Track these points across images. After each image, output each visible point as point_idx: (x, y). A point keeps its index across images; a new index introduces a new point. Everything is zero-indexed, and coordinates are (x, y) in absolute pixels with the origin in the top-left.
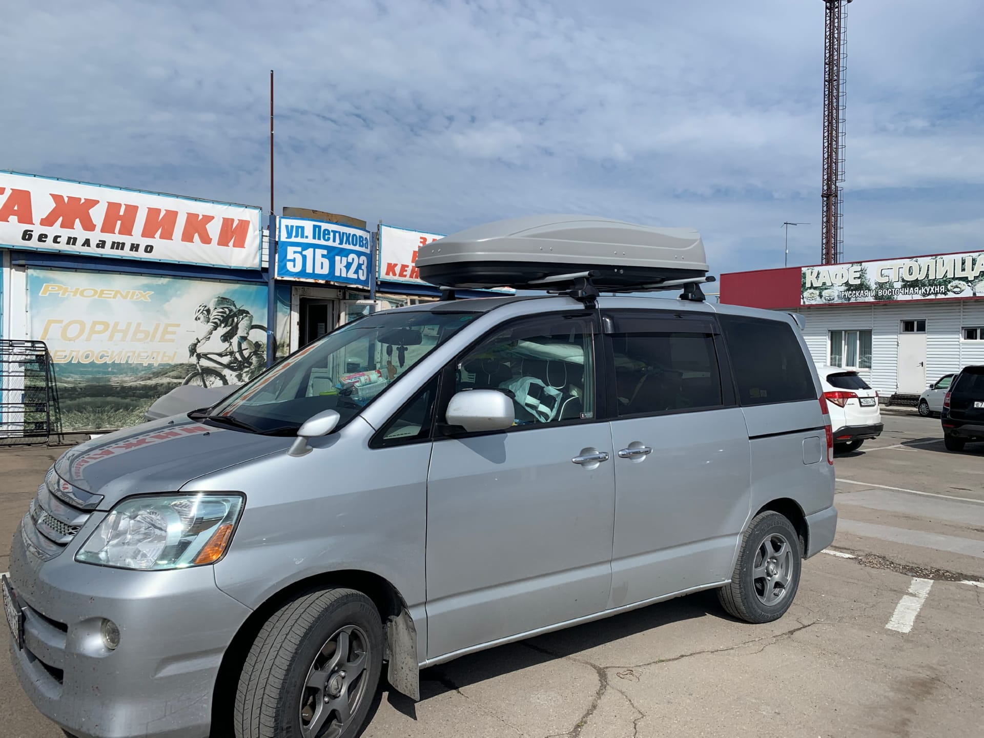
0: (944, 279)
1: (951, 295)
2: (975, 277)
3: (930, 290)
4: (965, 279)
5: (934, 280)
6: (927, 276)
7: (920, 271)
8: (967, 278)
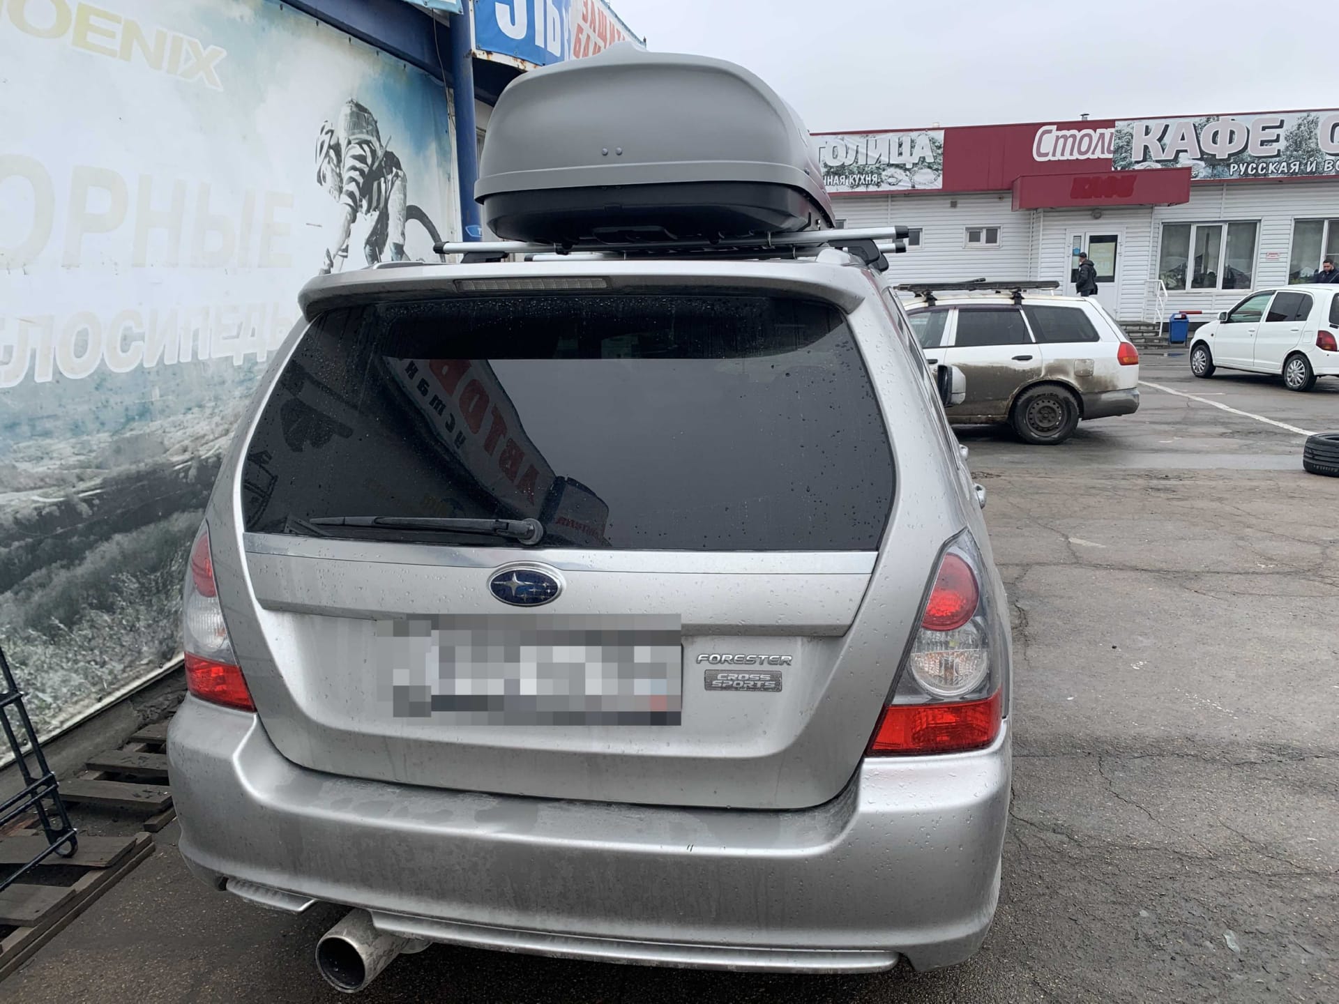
0: (877, 165)
1: (885, 187)
2: (913, 164)
3: (860, 179)
4: (901, 167)
5: (864, 166)
6: (856, 161)
7: (847, 153)
8: (905, 165)
